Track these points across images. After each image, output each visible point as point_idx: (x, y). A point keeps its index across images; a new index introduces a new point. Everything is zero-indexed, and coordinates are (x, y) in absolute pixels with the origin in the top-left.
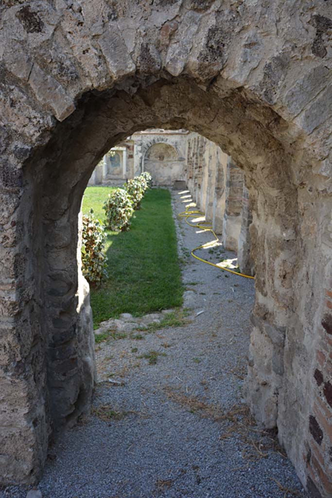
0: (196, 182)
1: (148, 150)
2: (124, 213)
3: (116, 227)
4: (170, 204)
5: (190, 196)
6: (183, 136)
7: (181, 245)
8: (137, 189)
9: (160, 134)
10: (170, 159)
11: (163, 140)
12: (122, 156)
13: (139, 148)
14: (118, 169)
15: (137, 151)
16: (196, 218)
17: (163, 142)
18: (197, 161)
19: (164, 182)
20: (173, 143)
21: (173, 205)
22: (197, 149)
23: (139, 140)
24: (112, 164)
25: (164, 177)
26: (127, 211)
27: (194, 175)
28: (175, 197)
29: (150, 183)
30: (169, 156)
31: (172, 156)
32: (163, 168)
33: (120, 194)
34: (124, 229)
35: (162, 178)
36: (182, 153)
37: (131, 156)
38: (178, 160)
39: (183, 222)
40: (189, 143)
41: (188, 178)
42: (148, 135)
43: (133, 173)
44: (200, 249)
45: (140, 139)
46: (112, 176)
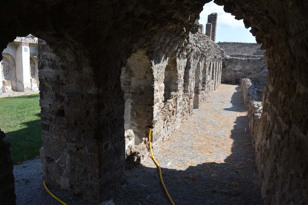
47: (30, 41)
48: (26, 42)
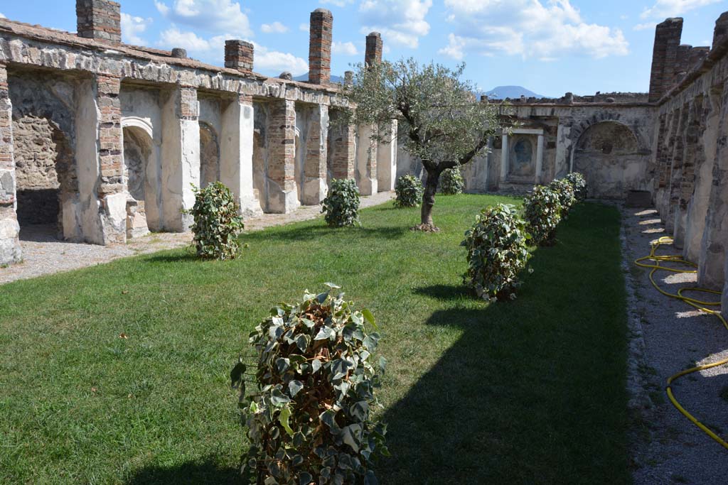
0: (675, 194)
1: (583, 133)
2: (506, 261)
3: (485, 290)
4: (618, 235)
5: (659, 221)
6: (651, 109)
7: (637, 356)
8: (550, 205)
9: (606, 106)
10: (622, 152)
11: (611, 116)
12: (536, 145)
13: (567, 131)
14: (528, 167)
15: (563, 136)
16: (674, 273)
17: (611, 120)
18: (681, 153)
19: (609, 192)
20: (630, 122)
21: (623, 238)
22: (682, 130)
23: (566, 117)
24: (518, 157)
25: (609, 183)
26: (514, 257)
27: (672, 181)
28: (628, 221)
29: (581, 193)
30: (621, 146)
31: (626, 146)
32: (608, 167)
33: (501, 217)
34: (503, 295)
35: (605, 185)
36: (647, 139)
37: (551, 145)
38: (639, 154)
39: (646, 282)
40: (663, 122)
41: (657, 187)
42: (584, 109)
43: (553, 173)
44: (694, 375)
45: (570, 115)
46: (516, 178)
47: (254, 90)
48: (247, 94)
